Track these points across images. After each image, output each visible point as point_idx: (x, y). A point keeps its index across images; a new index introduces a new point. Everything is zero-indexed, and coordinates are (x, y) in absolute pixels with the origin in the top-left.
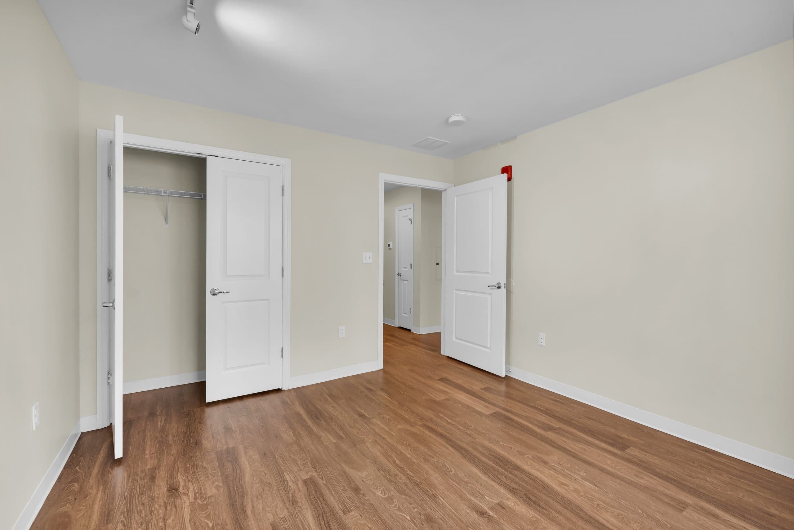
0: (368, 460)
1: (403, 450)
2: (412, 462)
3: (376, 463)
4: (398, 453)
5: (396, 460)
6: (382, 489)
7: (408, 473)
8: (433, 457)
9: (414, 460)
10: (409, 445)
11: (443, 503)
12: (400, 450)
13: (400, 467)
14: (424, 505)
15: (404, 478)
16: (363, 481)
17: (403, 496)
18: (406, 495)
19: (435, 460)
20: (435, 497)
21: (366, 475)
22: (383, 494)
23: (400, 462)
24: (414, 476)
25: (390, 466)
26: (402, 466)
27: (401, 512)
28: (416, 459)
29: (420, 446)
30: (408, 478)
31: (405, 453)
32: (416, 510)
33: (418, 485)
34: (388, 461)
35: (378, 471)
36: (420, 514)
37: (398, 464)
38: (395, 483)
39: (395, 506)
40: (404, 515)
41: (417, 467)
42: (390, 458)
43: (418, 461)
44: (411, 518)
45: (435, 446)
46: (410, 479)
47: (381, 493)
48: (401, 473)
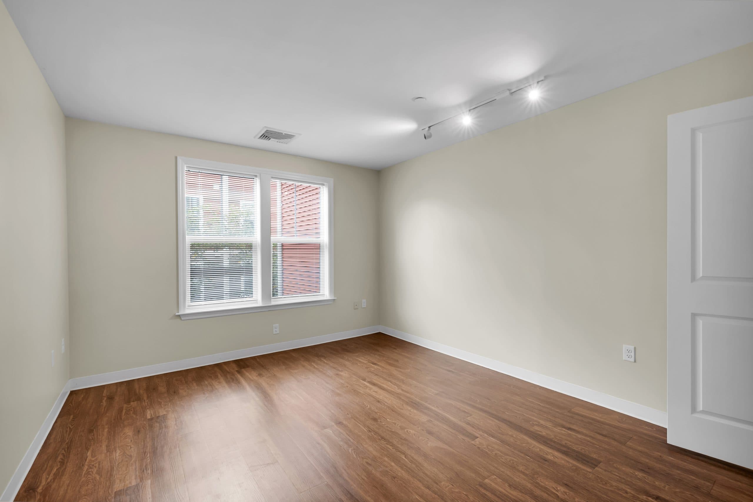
0: (433, 457)
1: (400, 471)
2: (388, 457)
3: (424, 454)
4: (405, 467)
5: (405, 459)
6: (410, 434)
7: (391, 447)
8: (367, 463)
9: (386, 459)
10: (395, 478)
11: (364, 427)
12: (403, 470)
13: (399, 451)
14: (378, 426)
15: (395, 443)
16: (428, 439)
17: (393, 430)
18: (391, 431)
19: (365, 460)
20: (370, 431)
21: (428, 443)
22: (408, 431)
23: (400, 457)
24: (386, 445)
25: (409, 452)
26: (398, 453)
27: (393, 422)
28: (385, 461)
29: (381, 478)
30: (391, 442)
31: (396, 467)
32: (383, 424)
33: (382, 438)
34: (412, 458)
35: (419, 447)
36: (381, 422)
37: (402, 455)
38: (401, 439)
39: (398, 425)
40: (391, 421)
41: (383, 452)
42: (411, 460)
43: (383, 458)
44: (387, 420)
45: (363, 477)
46: (389, 442)
47: (410, 431)
48: (398, 447)
